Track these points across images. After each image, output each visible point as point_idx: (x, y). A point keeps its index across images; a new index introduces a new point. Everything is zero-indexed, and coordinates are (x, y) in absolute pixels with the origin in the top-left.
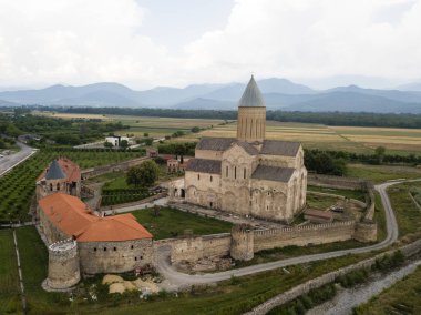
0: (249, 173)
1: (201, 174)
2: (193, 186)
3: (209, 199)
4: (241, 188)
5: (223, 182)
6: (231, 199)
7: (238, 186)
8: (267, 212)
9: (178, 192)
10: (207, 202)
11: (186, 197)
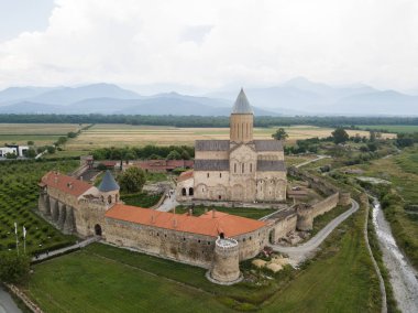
0: (254, 167)
1: (211, 173)
2: (202, 184)
3: (218, 193)
4: (248, 180)
5: (232, 177)
6: (239, 190)
7: (245, 179)
8: (270, 197)
9: (187, 191)
10: (215, 197)
11: (195, 195)
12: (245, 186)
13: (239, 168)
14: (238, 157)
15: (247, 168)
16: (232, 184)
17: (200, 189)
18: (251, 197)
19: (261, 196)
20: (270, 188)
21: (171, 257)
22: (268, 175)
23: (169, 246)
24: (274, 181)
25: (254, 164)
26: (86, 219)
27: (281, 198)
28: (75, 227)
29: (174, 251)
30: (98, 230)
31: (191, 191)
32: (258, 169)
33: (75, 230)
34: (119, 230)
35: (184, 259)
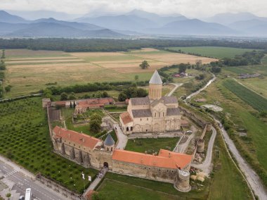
0: (165, 114)
1: (142, 118)
2: (138, 124)
3: (146, 128)
5: (154, 120)
6: (157, 126)
7: (160, 120)
8: (172, 128)
9: (130, 129)
10: (144, 131)
11: (134, 131)
12: (160, 123)
13: (157, 115)
14: (157, 109)
15: (162, 114)
16: (153, 123)
17: (137, 127)
18: (163, 129)
19: (168, 128)
20: (173, 124)
21: (152, 178)
22: (172, 117)
23: (151, 173)
24: (175, 120)
25: (165, 112)
26: (99, 160)
27: (178, 128)
28: (90, 163)
29: (154, 176)
30: (106, 165)
31: (132, 128)
32: (167, 115)
33: (90, 165)
34: (121, 166)
35: (160, 179)
